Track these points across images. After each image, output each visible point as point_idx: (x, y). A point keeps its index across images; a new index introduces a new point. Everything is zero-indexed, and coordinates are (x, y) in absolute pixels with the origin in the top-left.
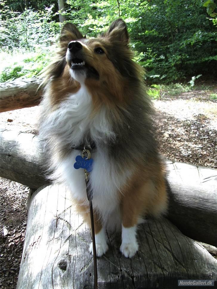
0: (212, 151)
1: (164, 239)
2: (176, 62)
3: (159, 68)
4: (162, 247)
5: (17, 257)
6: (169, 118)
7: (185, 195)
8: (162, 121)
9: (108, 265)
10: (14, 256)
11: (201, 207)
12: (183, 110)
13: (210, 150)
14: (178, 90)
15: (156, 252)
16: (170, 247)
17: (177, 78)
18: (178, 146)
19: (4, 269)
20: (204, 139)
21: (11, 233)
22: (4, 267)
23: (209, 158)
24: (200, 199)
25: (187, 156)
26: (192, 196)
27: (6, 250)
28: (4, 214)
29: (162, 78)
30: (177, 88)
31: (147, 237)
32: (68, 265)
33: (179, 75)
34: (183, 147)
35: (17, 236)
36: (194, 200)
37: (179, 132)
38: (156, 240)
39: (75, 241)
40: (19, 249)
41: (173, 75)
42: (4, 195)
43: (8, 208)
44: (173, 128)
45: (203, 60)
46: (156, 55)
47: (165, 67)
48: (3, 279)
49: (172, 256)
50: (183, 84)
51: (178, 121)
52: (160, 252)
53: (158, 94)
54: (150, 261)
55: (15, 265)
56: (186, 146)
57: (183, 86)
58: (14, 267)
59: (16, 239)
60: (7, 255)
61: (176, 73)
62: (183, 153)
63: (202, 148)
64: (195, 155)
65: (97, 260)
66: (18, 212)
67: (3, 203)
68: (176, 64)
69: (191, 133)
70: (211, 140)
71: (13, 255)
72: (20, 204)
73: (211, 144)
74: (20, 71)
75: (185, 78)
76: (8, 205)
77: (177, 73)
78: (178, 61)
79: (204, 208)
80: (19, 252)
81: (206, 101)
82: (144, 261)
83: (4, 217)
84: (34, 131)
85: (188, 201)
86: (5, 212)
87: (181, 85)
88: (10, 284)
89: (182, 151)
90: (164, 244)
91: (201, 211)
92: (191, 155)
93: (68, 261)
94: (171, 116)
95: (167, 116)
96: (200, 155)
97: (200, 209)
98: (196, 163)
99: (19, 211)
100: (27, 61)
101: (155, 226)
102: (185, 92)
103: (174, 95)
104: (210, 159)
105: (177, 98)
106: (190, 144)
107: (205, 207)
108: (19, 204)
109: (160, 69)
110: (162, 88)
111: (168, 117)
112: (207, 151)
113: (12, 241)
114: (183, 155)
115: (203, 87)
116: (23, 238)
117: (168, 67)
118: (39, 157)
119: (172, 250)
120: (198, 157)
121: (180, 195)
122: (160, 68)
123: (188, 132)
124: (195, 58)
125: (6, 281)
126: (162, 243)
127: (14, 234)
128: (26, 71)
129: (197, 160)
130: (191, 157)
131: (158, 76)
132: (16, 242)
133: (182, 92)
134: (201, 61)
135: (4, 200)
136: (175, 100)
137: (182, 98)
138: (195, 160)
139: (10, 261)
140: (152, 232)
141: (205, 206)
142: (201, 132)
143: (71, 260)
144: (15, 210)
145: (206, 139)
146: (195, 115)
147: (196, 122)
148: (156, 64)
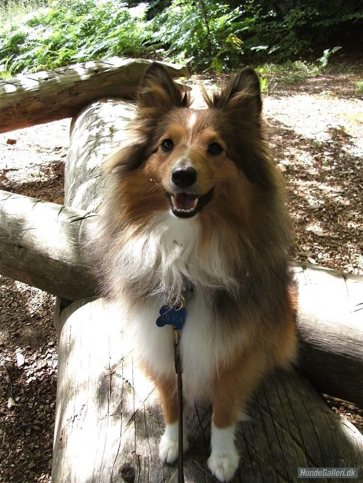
0: (360, 200)
1: (292, 421)
2: (296, 22)
3: (265, 33)
4: (288, 438)
5: (43, 401)
6: (285, 134)
7: (325, 333)
8: (274, 140)
9: (202, 478)
10: (37, 401)
11: (350, 354)
12: (309, 116)
13: (357, 197)
14: (299, 74)
15: (278, 449)
16: (302, 437)
17: (298, 51)
18: (303, 190)
19: (23, 424)
20: (347, 175)
21: (29, 361)
22: (23, 421)
23: (354, 213)
24: (350, 341)
25: (317, 210)
26: (335, 334)
27: (23, 390)
28: (15, 325)
29: (271, 52)
30: (297, 70)
31: (264, 418)
32: (137, 475)
33: (300, 46)
34: (311, 192)
35: (39, 367)
36: (339, 341)
37: (304, 162)
38: (277, 425)
39: (144, 424)
40: (45, 389)
41: (290, 46)
42: (12, 288)
43: (21, 312)
44: (293, 153)
45: (344, 19)
46: (261, 9)
47: (277, 31)
48: (22, 441)
49: (304, 456)
50: (308, 62)
51: (302, 140)
52: (286, 448)
53: (266, 85)
54: (270, 468)
55: (40, 416)
56: (316, 190)
57: (308, 66)
58: (39, 419)
59: (39, 371)
60: (26, 398)
61: (295, 41)
62: (311, 204)
63: (343, 193)
64: (331, 207)
65: (184, 468)
66: (37, 319)
67: (11, 304)
68: (297, 25)
69: (324, 163)
70: (358, 177)
71: (35, 399)
72: (41, 305)
73: (358, 186)
74: (22, 42)
75: (312, 51)
76: (20, 306)
77: (298, 43)
78: (299, 20)
79: (355, 356)
80: (44, 394)
81: (348, 99)
82: (260, 468)
83: (16, 330)
84: (54, 164)
85: (329, 342)
86: (16, 320)
87: (305, 64)
88: (35, 449)
89: (309, 198)
90: (291, 432)
91: (350, 360)
92: (324, 207)
93: (136, 468)
94: (289, 129)
95: (282, 130)
96: (339, 207)
97: (348, 357)
98: (333, 223)
99: (39, 319)
100: (33, 23)
101: (276, 393)
102: (312, 77)
103: (292, 84)
104: (356, 216)
105: (299, 91)
106: (322, 186)
107: (358, 355)
108: (38, 305)
109: (267, 34)
110: (272, 69)
111: (284, 132)
112: (352, 199)
113: (32, 375)
114: (311, 208)
115: (343, 67)
116: (50, 370)
117: (283, 30)
118: (71, 252)
119: (305, 444)
120: (336, 211)
121: (316, 332)
122: (267, 32)
123: (318, 161)
124: (329, 15)
125: (28, 443)
126: (288, 430)
127: (34, 362)
128: (33, 43)
129: (334, 218)
130: (325, 212)
131: (265, 48)
132: (38, 376)
133: (306, 77)
134: (340, 20)
135: (12, 298)
136: (294, 94)
137: (306, 90)
138: (332, 216)
139: (31, 409)
140: (271, 408)
141: (358, 353)
142: (340, 162)
143: (141, 466)
144: (32, 316)
145: (350, 176)
146: (329, 127)
147: (332, 141)
148: (261, 25)
